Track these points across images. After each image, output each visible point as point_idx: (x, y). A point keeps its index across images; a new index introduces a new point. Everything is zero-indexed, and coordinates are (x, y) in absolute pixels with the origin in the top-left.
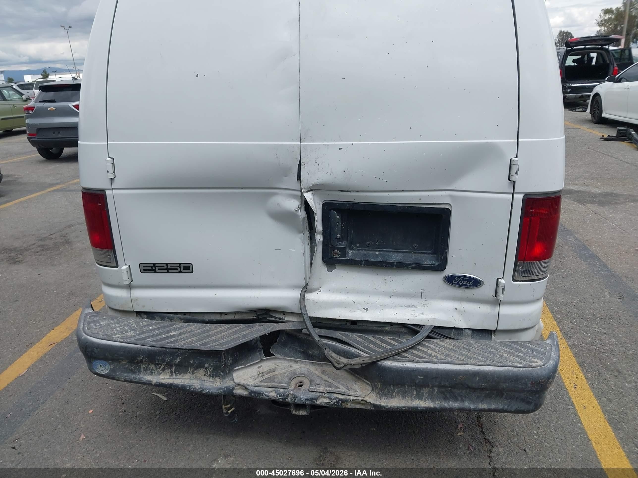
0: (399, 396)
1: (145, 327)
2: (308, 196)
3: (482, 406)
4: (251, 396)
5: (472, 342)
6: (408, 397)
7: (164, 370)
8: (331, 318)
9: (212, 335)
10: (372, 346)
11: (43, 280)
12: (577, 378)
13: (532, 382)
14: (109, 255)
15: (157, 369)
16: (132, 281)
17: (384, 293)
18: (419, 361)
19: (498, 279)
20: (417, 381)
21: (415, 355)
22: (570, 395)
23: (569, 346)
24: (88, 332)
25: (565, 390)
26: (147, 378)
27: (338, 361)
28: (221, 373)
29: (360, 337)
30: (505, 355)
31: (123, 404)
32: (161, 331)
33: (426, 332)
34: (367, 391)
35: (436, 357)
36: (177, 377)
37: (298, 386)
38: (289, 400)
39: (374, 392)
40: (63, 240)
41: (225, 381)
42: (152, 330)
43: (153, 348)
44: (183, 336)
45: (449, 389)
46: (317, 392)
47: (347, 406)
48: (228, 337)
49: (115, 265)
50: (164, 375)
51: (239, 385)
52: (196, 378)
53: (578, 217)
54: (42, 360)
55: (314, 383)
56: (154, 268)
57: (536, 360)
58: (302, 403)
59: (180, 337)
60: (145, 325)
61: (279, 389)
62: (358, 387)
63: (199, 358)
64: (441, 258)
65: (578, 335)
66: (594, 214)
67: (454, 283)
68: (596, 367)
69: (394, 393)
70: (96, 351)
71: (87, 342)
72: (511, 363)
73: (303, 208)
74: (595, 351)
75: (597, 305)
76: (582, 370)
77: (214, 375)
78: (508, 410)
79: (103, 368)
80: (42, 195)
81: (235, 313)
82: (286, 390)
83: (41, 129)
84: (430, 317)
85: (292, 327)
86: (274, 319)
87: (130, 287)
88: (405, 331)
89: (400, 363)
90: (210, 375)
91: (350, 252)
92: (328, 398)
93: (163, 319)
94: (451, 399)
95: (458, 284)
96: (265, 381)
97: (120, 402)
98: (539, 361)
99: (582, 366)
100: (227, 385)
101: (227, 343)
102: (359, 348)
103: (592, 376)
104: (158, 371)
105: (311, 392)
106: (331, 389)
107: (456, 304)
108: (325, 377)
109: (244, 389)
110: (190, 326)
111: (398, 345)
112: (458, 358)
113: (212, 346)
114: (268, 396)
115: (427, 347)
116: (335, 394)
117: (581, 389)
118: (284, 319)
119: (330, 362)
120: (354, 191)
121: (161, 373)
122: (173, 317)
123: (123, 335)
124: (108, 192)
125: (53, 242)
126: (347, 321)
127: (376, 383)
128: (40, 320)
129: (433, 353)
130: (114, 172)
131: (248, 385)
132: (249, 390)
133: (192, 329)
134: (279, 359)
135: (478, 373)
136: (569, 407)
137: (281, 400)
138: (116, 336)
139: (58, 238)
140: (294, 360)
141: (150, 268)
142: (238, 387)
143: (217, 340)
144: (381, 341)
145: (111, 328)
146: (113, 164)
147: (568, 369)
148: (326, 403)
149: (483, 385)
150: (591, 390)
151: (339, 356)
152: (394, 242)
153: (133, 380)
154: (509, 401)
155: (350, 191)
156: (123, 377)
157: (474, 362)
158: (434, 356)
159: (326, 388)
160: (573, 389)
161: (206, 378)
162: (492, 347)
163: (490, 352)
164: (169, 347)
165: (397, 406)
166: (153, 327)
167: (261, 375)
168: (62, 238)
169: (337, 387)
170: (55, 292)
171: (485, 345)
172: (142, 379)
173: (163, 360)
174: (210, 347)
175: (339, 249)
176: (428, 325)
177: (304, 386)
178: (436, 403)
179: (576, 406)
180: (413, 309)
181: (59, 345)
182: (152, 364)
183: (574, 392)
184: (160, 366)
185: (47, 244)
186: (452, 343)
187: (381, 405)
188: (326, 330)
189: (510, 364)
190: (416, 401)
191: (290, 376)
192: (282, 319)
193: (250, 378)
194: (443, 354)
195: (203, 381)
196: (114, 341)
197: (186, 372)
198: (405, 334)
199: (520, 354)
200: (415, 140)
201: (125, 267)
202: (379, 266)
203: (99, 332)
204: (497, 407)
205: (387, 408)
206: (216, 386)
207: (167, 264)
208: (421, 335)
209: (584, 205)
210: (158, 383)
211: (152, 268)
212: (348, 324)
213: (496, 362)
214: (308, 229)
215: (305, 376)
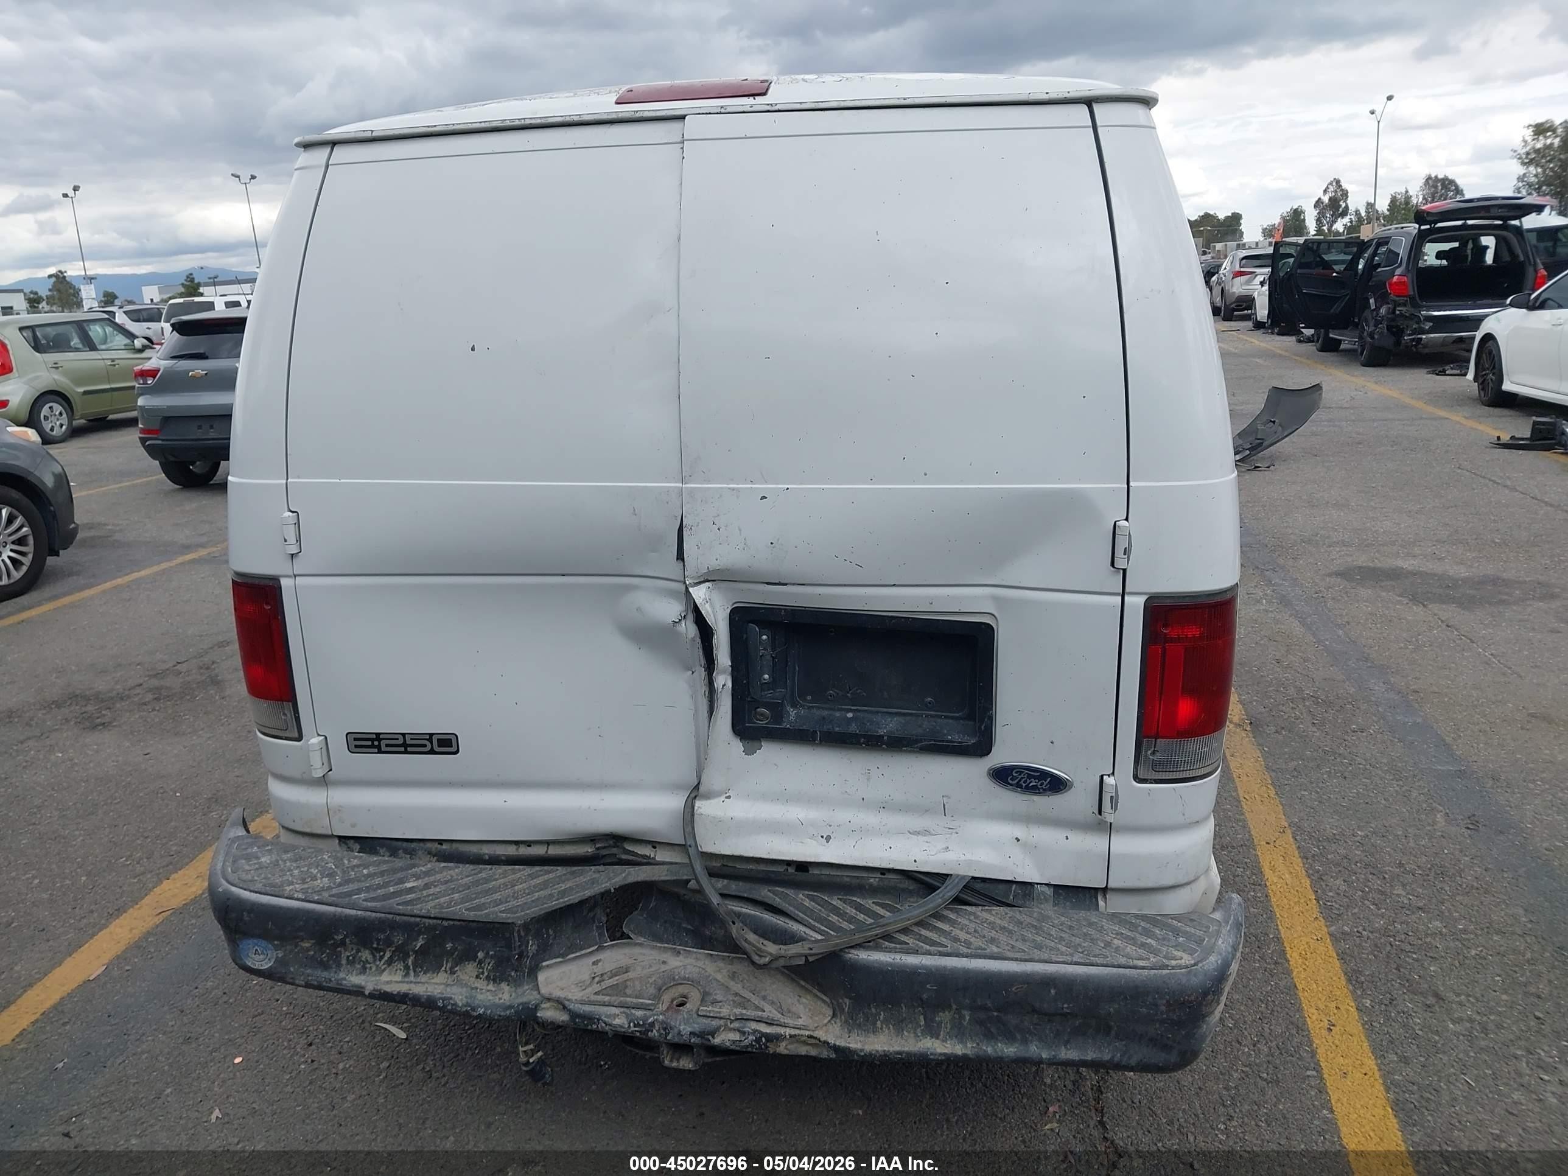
0: (889, 1029)
1: (353, 870)
2: (699, 594)
3: (1066, 1054)
4: (575, 1023)
5: (1051, 913)
6: (909, 1032)
7: (390, 962)
8: (751, 855)
9: (495, 890)
10: (834, 918)
11: (152, 766)
12: (1338, 1008)
13: (1168, 1002)
14: (285, 714)
15: (375, 961)
16: (331, 770)
17: (864, 803)
18: (929, 951)
19: (1102, 777)
20: (925, 996)
21: (923, 938)
22: (1315, 1045)
23: (1331, 935)
24: (231, 877)
25: (1305, 1034)
26: (355, 979)
27: (760, 949)
28: (513, 974)
29: (812, 898)
30: (1116, 941)
31: (310, 1045)
32: (386, 878)
33: (951, 890)
34: (821, 1016)
35: (968, 944)
36: (419, 980)
37: (677, 1006)
38: (654, 1034)
39: (838, 1021)
40: (204, 678)
41: (520, 991)
42: (369, 875)
43: (369, 913)
44: (431, 891)
45: (995, 1014)
46: (716, 1017)
47: (778, 1050)
48: (529, 894)
49: (296, 735)
50: (390, 974)
51: (549, 1000)
52: (459, 982)
53: (1404, 635)
54: (139, 946)
55: (710, 999)
56: (376, 743)
57: (1179, 954)
58: (682, 1042)
59: (425, 893)
60: (354, 866)
61: (633, 1011)
62: (805, 1008)
63: (464, 938)
64: (980, 728)
65: (1356, 910)
66: (1444, 627)
67: (1011, 782)
68: (1385, 984)
69: (879, 1022)
70: (246, 918)
71: (228, 899)
72: (1125, 959)
73: (691, 618)
74: (1388, 948)
75: (1412, 844)
76: (1353, 993)
77: (497, 976)
78: (1123, 1063)
79: (262, 957)
80: (164, 571)
81: (548, 843)
82: (648, 1013)
83: (170, 420)
84: (963, 858)
85: (666, 875)
86: (631, 858)
87: (324, 782)
88: (911, 888)
89: (888, 954)
90: (488, 978)
91: (792, 713)
92: (739, 1031)
93: (394, 853)
94: (1000, 1038)
95: (1018, 785)
96: (604, 992)
97: (303, 1041)
98: (1186, 956)
99: (1354, 982)
100: (524, 999)
101: (523, 907)
102: (806, 923)
103: (1373, 1004)
104: (377, 966)
105: (701, 1018)
106: (744, 1011)
107: (1019, 831)
108: (736, 987)
109: (560, 1010)
110: (450, 869)
111: (889, 918)
112: (1013, 947)
113: (493, 913)
114: (610, 1025)
115: (953, 923)
116: (752, 1022)
117: (1342, 1035)
118: (654, 858)
119: (745, 953)
120: (794, 584)
121: (384, 970)
122: (414, 850)
123: (306, 886)
124: (284, 582)
125: (181, 680)
126: (789, 863)
127: (841, 1001)
128: (141, 859)
129: (962, 936)
130: (299, 540)
131: (568, 1000)
132: (570, 1011)
133: (452, 876)
134: (640, 945)
135: (1055, 979)
136: (1309, 1073)
137: (638, 1034)
138: (291, 887)
139: (194, 671)
140: (671, 948)
141: (370, 743)
142: (548, 1005)
143: (503, 900)
144: (856, 909)
145: (282, 870)
146: (298, 524)
147: (1320, 989)
148: (734, 1042)
149: (1066, 1006)
150: (1365, 1036)
151: (762, 940)
152: (885, 693)
153: (324, 984)
154: (1124, 1043)
155: (785, 584)
156: (302, 978)
157: (1046, 956)
158: (964, 942)
159: (735, 1010)
160: (1325, 1032)
161: (480, 984)
162: (1090, 924)
163: (1085, 935)
164: (401, 912)
165: (884, 1051)
166: (371, 869)
167: (597, 979)
168: (202, 671)
169: (757, 1008)
170: (178, 794)
171: (1078, 921)
172: (344, 982)
173: (388, 943)
174: (487, 915)
175: (766, 705)
176: (958, 876)
177: (688, 1005)
178: (969, 1045)
179: (1325, 1071)
180: (926, 838)
181: (180, 912)
182: (365, 948)
183: (1324, 1040)
184: (382, 954)
185: (168, 685)
186: (1006, 914)
187: (849, 1048)
188: (741, 884)
189: (1123, 961)
190: (925, 1040)
191: (660, 982)
192: (649, 857)
193: (573, 986)
194: (984, 937)
195: (472, 989)
196: (287, 898)
197: (437, 968)
198: (911, 893)
199: (1149, 941)
200: (914, 483)
201: (315, 740)
202: (852, 743)
203: (256, 878)
204: (1100, 1056)
205: (862, 1054)
206: (502, 1001)
207: (404, 735)
208: (941, 895)
209: (1424, 606)
210: (377, 991)
211: (373, 743)
212: (791, 870)
213: (1095, 956)
214: (703, 662)
215: (693, 982)
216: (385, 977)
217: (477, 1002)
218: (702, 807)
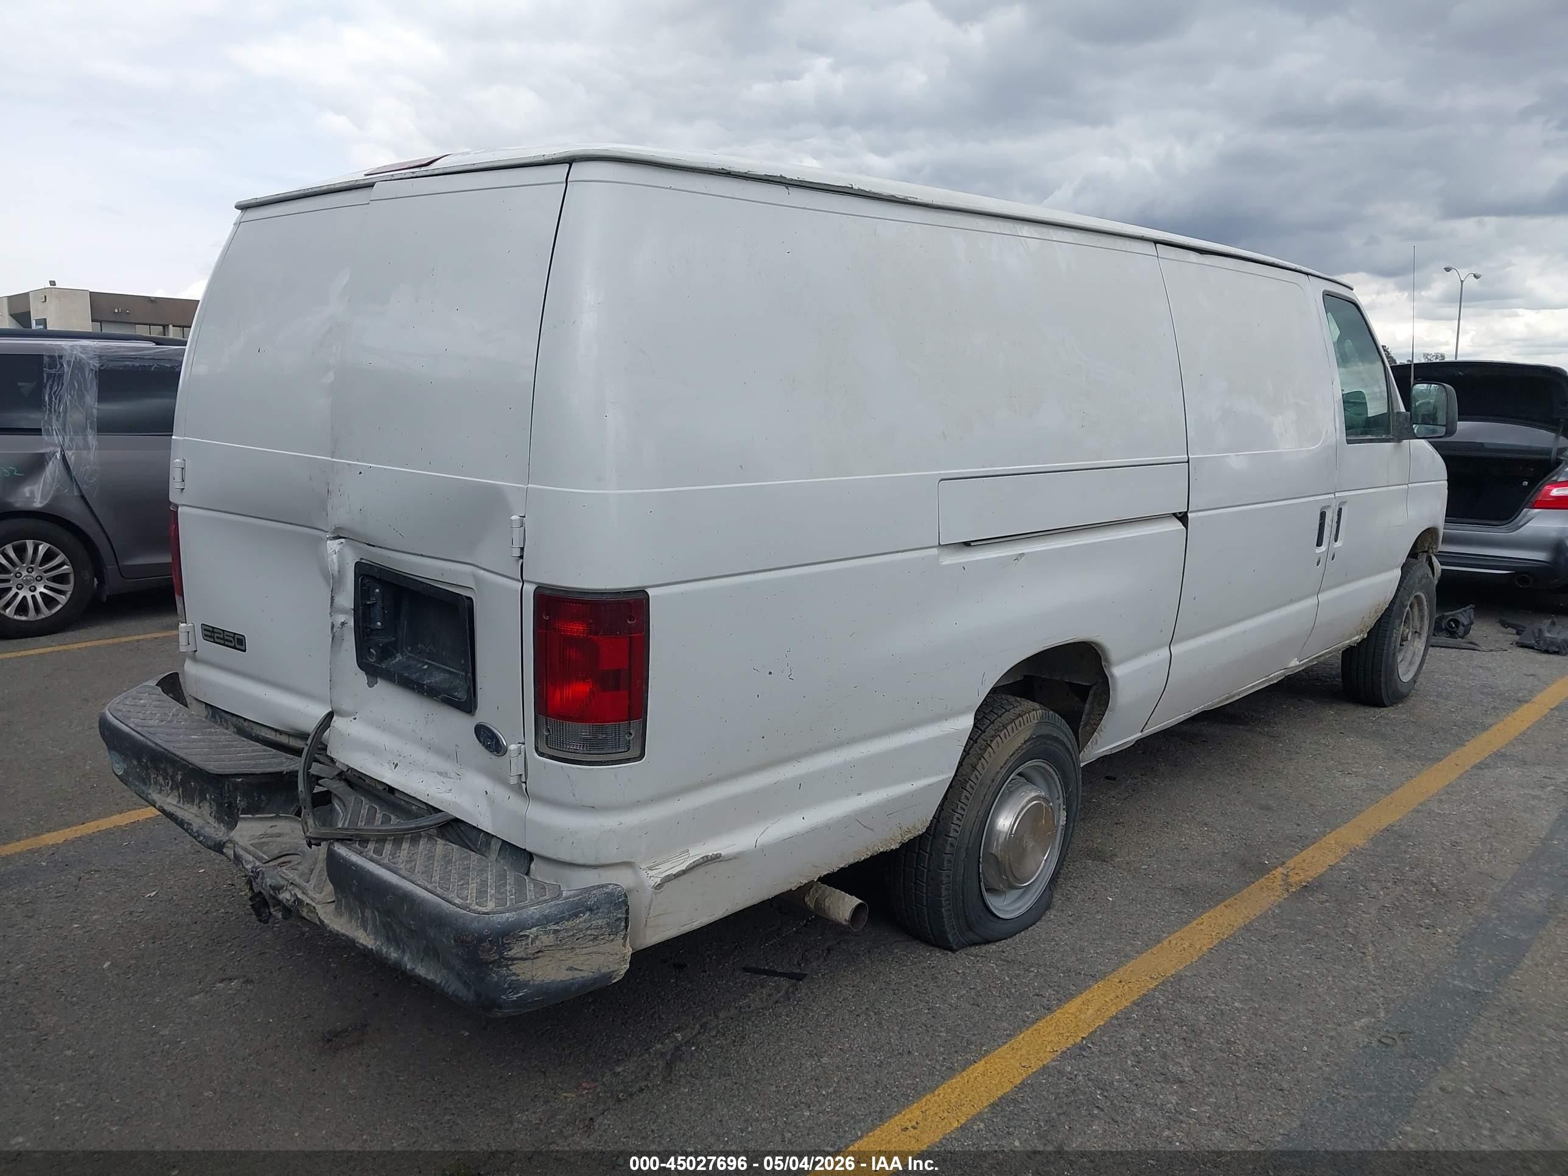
0: (347, 915)
1: (178, 720)
2: (332, 546)
6: (355, 922)
7: (172, 789)
9: (227, 753)
12: (944, 1118)
13: (454, 937)
15: (165, 785)
16: (197, 650)
17: (421, 742)
22: (870, 1134)
23: (1044, 1067)
26: (155, 796)
28: (227, 818)
29: (371, 809)
34: (331, 897)
36: (184, 807)
41: (224, 830)
42: (181, 726)
43: (157, 747)
45: (389, 920)
46: (285, 878)
47: (303, 914)
48: (239, 760)
50: (172, 798)
51: (234, 841)
52: (200, 814)
59: (194, 744)
60: (182, 718)
61: (256, 861)
63: (200, 780)
64: (472, 691)
67: (481, 738)
69: (343, 908)
72: (454, 896)
77: (220, 819)
79: (118, 766)
82: (261, 865)
84: (454, 800)
90: (215, 817)
91: (398, 659)
92: (290, 893)
94: (393, 943)
96: (256, 845)
98: (491, 906)
103: (983, 1129)
104: (167, 790)
105: (278, 877)
106: (298, 879)
107: (489, 786)
112: (413, 868)
113: (209, 765)
121: (170, 794)
123: (142, 721)
129: (402, 853)
131: (241, 846)
132: (238, 852)
133: (219, 739)
141: (213, 635)
143: (223, 759)
147: (954, 1100)
148: (287, 900)
150: (928, 1147)
152: (444, 652)
158: (395, 857)
159: (295, 877)
160: (897, 1129)
161: (212, 820)
162: (480, 870)
163: (466, 875)
166: (188, 723)
167: (262, 836)
169: (307, 880)
172: (149, 797)
173: (166, 772)
174: (205, 765)
175: (374, 647)
176: (445, 812)
178: (377, 943)
180: (443, 779)
182: (162, 775)
183: (885, 1134)
184: (167, 781)
189: (451, 896)
190: (360, 931)
193: (248, 837)
194: (411, 858)
195: (207, 823)
196: (126, 725)
197: (192, 802)
198: (406, 815)
200: (426, 469)
202: (411, 688)
206: (216, 836)
213: (442, 888)
215: (303, 855)
216: (169, 800)
217: (202, 832)
218: (337, 721)
